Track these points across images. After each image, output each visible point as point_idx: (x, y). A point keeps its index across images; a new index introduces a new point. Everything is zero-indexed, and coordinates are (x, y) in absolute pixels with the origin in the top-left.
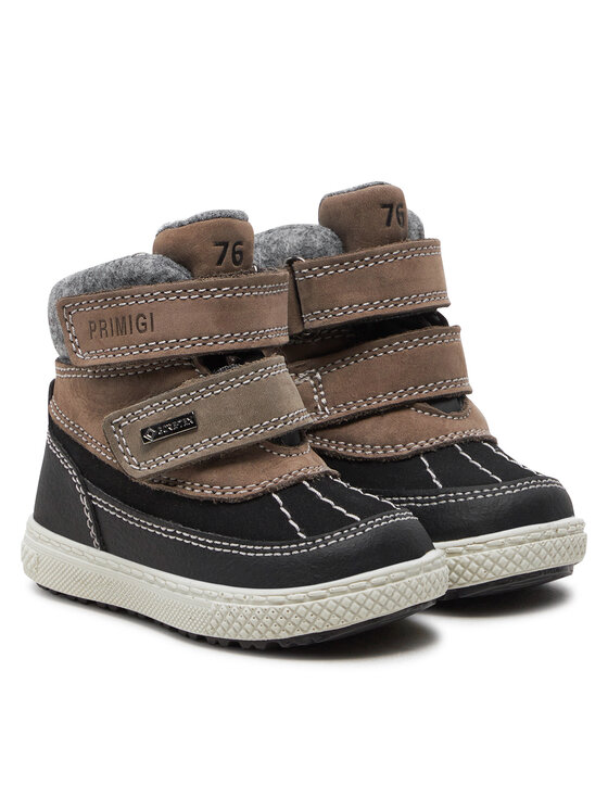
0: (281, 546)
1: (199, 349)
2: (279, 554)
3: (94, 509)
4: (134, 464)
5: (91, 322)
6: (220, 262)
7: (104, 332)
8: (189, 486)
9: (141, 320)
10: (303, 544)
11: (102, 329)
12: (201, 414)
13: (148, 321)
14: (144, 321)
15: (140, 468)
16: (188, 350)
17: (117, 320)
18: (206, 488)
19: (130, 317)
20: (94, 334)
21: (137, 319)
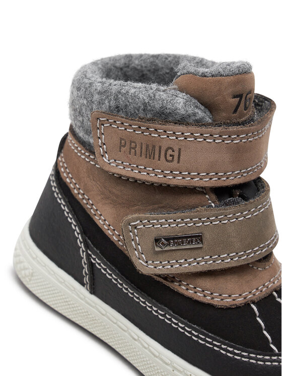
0: (257, 354)
1: (215, 182)
2: (254, 361)
3: (92, 266)
4: (143, 260)
5: (121, 139)
6: (235, 111)
7: (133, 151)
8: (184, 285)
9: (170, 152)
10: (275, 358)
11: (131, 148)
12: (207, 236)
13: (176, 154)
14: (172, 153)
15: (146, 265)
16: (206, 182)
17: (147, 146)
18: (199, 292)
19: (160, 148)
20: (123, 149)
21: (166, 151)
